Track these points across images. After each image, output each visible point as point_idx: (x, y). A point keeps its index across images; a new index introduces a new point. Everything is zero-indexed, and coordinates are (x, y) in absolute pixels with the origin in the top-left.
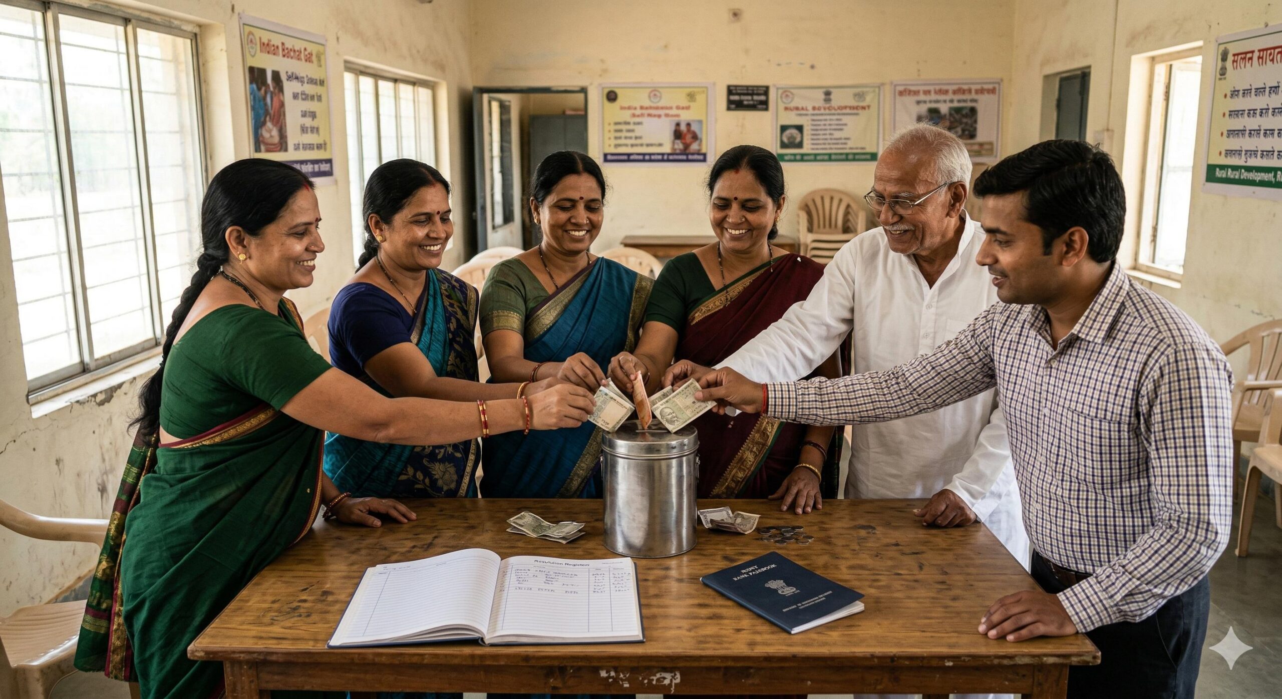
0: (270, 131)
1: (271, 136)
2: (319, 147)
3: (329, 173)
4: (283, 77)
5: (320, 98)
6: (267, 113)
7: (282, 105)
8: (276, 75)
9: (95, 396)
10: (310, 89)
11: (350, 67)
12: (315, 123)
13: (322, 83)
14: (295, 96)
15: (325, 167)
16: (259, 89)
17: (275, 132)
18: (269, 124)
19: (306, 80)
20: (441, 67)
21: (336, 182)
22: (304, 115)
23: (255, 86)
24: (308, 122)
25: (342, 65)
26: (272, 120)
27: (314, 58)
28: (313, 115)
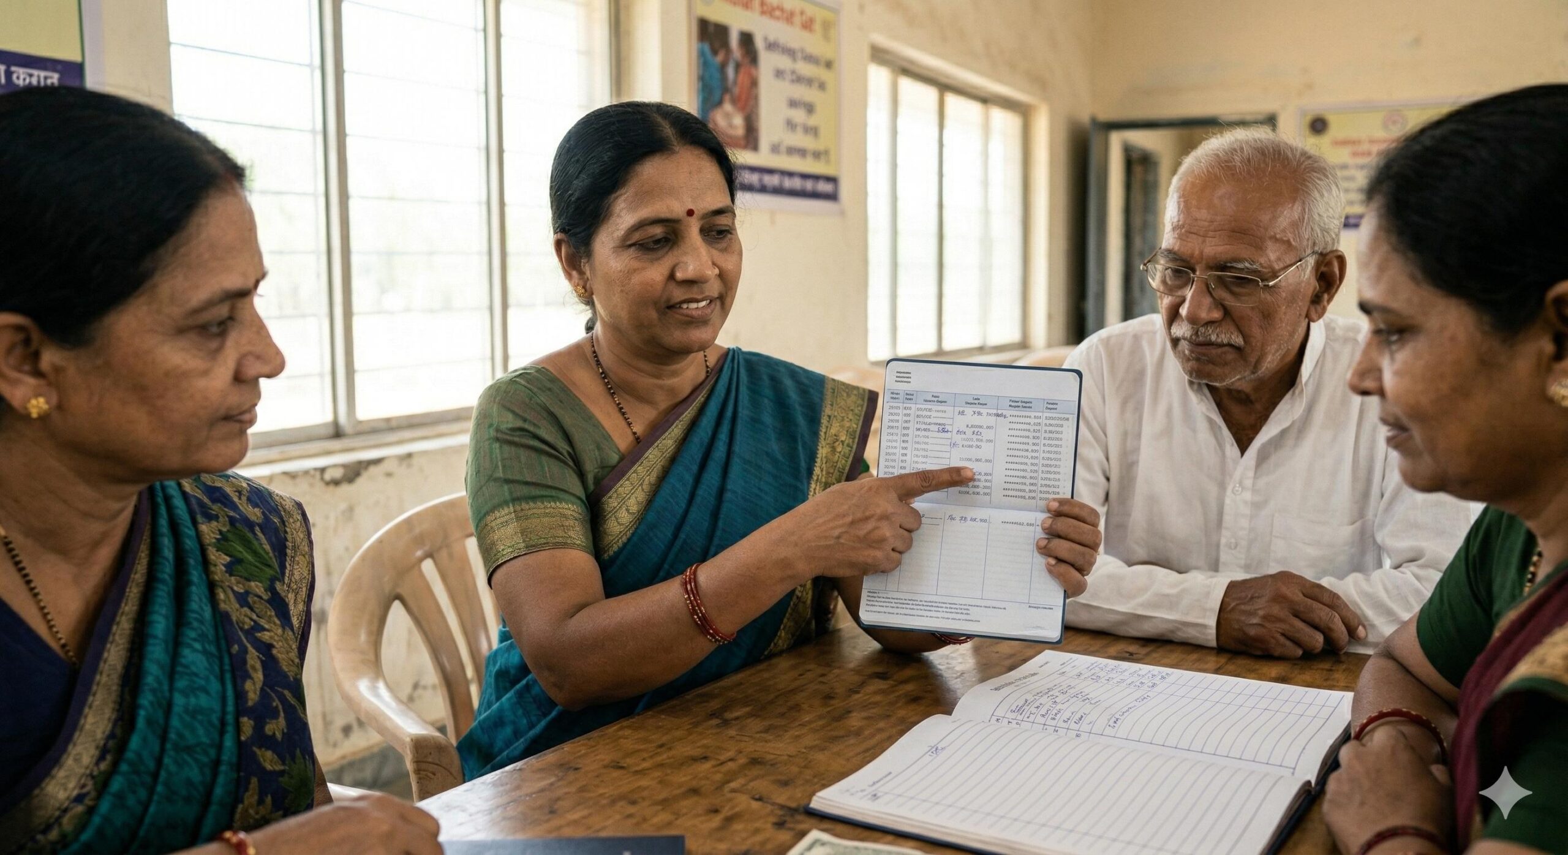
0: (728, 116)
1: (731, 126)
2: (817, 155)
3: (833, 197)
4: (759, 43)
5: (822, 86)
6: (726, 90)
7: (754, 83)
8: (747, 39)
9: (323, 470)
10: (805, 69)
11: (879, 55)
12: (812, 121)
13: (829, 65)
14: (779, 74)
15: (824, 187)
16: (715, 52)
17: (738, 121)
18: (728, 107)
19: (799, 55)
20: (1039, 82)
21: (842, 213)
22: (793, 104)
23: (707, 48)
24: (799, 115)
25: (866, 53)
26: (734, 102)
27: (817, 27)
28: (810, 109)
